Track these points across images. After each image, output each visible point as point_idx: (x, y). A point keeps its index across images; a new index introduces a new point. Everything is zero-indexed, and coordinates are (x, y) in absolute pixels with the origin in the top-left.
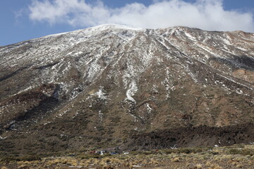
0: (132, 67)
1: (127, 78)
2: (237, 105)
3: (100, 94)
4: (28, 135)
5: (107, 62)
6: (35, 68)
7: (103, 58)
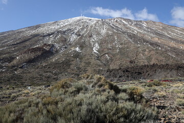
0: (95, 36)
1: (93, 41)
2: (161, 55)
3: (77, 49)
5: (81, 34)
6: (41, 36)
7: (78, 32)
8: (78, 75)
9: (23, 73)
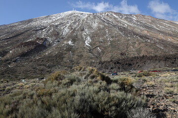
0: (87, 30)
1: (85, 35)
2: (150, 47)
3: (70, 42)
4: (26, 64)
5: (73, 28)
6: (34, 30)
7: (70, 26)
8: (71, 68)
9: (17, 66)
